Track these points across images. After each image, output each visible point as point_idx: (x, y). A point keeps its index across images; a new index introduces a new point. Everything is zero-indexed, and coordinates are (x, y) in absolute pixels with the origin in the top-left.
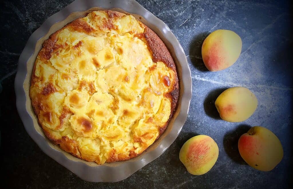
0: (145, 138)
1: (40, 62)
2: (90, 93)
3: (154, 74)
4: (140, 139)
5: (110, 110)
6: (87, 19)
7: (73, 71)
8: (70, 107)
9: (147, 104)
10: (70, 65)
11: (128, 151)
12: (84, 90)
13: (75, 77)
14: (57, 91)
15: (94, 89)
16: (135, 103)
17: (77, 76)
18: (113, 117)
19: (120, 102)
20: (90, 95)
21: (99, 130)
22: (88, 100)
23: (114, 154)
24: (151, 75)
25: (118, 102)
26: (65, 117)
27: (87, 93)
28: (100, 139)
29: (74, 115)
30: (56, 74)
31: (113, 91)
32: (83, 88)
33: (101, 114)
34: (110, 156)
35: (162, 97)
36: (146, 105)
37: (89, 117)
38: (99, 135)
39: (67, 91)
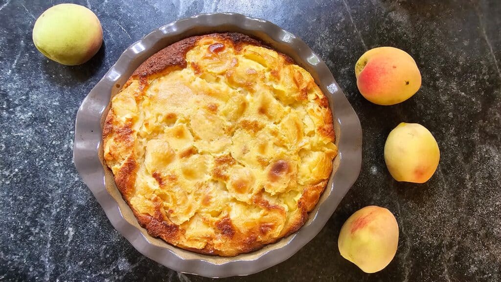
0: (301, 84)
1: (183, 242)
2: (231, 163)
3: (206, 66)
4: (302, 90)
5: (258, 134)
6: (116, 168)
7: (199, 189)
8: (253, 194)
9: (251, 79)
10: (189, 194)
11: (320, 109)
12: (228, 172)
13: (208, 186)
14: (228, 216)
15: (227, 157)
16: (248, 97)
17: (207, 183)
18: (269, 129)
19: (247, 119)
20: (234, 164)
21: (288, 150)
22: (242, 167)
23: (324, 130)
24: (207, 71)
25: (246, 121)
26: (267, 203)
27: (232, 168)
28: (300, 150)
29: (264, 187)
30: (203, 214)
31: (230, 129)
32: (224, 173)
33: (263, 148)
34: (327, 135)
35: (240, 57)
36: (252, 81)
37: (267, 165)
38: (295, 151)
39: (228, 199)
